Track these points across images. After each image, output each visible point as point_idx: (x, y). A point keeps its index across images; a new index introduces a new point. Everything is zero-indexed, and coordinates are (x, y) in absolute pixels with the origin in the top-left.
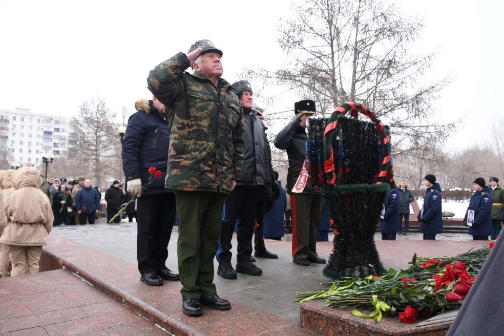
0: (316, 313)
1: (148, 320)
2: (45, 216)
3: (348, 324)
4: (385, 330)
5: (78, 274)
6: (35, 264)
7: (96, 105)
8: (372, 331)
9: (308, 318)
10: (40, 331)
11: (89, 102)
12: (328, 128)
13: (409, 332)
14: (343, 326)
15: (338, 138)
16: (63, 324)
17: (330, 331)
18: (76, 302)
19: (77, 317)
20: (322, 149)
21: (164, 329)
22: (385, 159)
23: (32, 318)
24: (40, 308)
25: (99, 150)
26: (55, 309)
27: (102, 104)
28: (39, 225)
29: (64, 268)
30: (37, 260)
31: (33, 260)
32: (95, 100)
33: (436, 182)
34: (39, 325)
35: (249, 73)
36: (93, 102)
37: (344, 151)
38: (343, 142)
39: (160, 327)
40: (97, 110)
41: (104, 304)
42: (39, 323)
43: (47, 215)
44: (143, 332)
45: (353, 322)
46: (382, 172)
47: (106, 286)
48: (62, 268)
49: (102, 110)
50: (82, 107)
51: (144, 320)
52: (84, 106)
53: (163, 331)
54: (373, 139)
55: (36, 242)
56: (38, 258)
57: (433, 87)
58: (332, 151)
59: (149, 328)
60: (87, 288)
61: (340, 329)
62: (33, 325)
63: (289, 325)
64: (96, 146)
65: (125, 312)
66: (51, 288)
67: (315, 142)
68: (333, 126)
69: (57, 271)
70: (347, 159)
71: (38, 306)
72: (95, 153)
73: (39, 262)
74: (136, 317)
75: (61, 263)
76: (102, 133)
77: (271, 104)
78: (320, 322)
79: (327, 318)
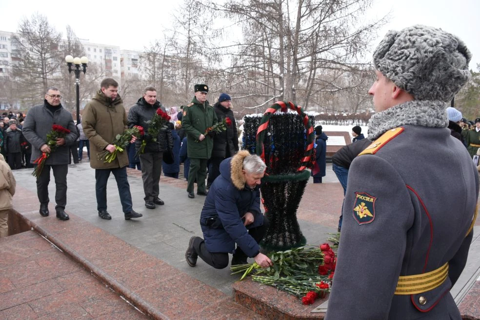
0: (243, 294)
1: (114, 291)
2: (8, 182)
3: (266, 305)
4: (290, 313)
5: (47, 238)
6: (4, 224)
7: (38, 25)
8: (281, 312)
9: (238, 295)
10: (27, 308)
11: (30, 21)
12: (260, 129)
13: (305, 317)
14: (262, 306)
15: (269, 134)
16: (44, 299)
17: (254, 307)
18: (50, 273)
19: (54, 291)
20: (255, 144)
21: (127, 302)
22: (309, 146)
23: (17, 293)
24: (21, 282)
25: (46, 73)
26: (34, 282)
27: (45, 23)
28: (4, 191)
29: (32, 229)
30: (5, 220)
31: (2, 222)
32: (37, 20)
33: (361, 133)
34: (24, 302)
35: (197, 4)
36: (34, 22)
37: (274, 144)
38: (274, 137)
39: (124, 299)
40: (40, 30)
41: (75, 274)
42: (24, 299)
43: (10, 181)
44: (111, 305)
45: (269, 304)
46: (306, 157)
47: (75, 256)
48: (30, 229)
49: (45, 31)
50: (23, 27)
51: (111, 291)
52: (25, 25)
53: (127, 303)
54: (300, 128)
55: (3, 207)
56: (6, 219)
57: (372, 26)
58: (263, 146)
59: (115, 301)
60: (57, 255)
61: (261, 307)
62: (19, 302)
63: (224, 299)
64: (42, 69)
65: (94, 283)
66: (26, 256)
67: (250, 137)
68: (264, 127)
69: (27, 232)
70: (276, 151)
71: (19, 279)
72: (42, 76)
73: (8, 222)
74: (104, 288)
75: (29, 223)
76: (47, 55)
77: (220, 36)
78: (247, 300)
79: (252, 298)
